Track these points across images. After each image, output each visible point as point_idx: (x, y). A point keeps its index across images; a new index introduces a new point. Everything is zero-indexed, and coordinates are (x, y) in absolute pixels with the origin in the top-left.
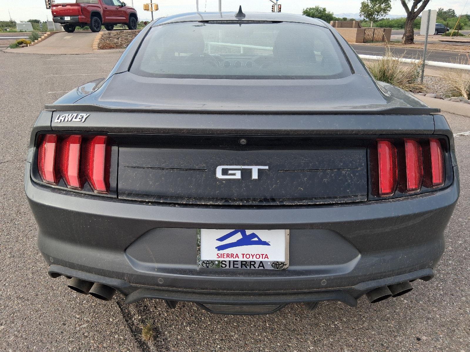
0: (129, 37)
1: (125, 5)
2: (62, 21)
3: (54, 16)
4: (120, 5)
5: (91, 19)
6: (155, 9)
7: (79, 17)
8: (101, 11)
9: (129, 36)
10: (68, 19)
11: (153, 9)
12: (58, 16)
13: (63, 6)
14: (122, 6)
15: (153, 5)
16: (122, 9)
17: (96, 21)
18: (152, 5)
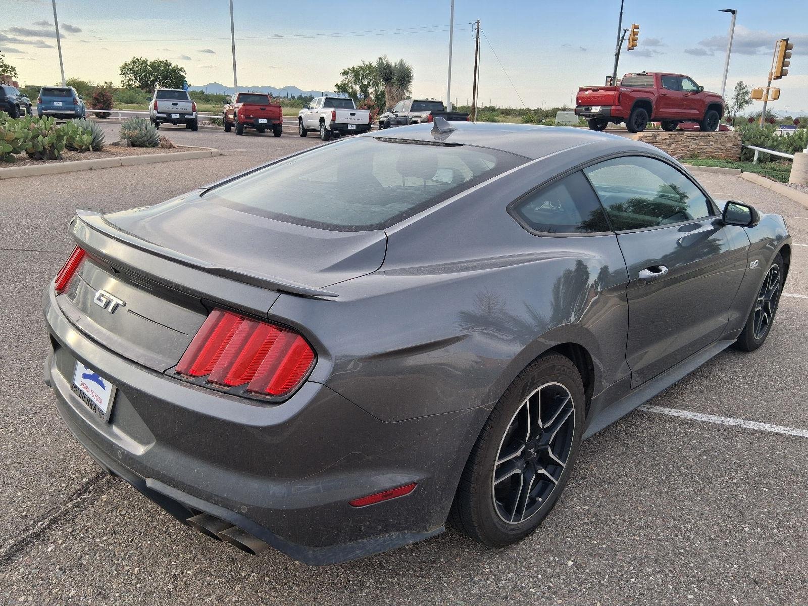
0: (691, 143)
1: (702, 90)
2: (587, 113)
3: (579, 105)
4: (693, 90)
5: (633, 111)
6: (774, 97)
7: (613, 108)
8: (653, 98)
9: (692, 141)
10: (596, 109)
11: (769, 98)
12: (583, 106)
13: (593, 91)
14: (696, 92)
15: (771, 90)
16: (697, 97)
17: (641, 115)
18: (768, 90)
